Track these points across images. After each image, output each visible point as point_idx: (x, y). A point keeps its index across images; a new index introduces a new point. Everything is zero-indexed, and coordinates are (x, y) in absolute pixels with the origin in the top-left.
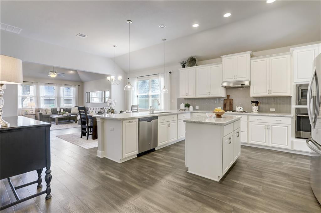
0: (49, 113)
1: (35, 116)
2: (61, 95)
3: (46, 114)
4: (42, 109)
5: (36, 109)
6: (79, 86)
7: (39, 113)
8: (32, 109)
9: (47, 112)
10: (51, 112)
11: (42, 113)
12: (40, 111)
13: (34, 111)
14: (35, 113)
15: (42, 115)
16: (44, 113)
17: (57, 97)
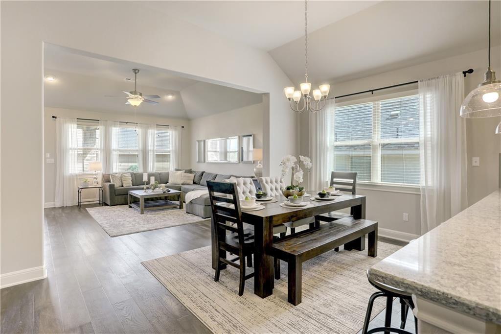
0: (128, 183)
1: (101, 190)
2: (150, 146)
3: (123, 186)
4: (114, 176)
5: (103, 175)
6: (183, 127)
8: (96, 176)
9: (124, 182)
10: (131, 183)
11: (114, 185)
12: (111, 180)
13: (100, 179)
14: (102, 184)
15: (115, 190)
16: (117, 185)
17: (142, 150)
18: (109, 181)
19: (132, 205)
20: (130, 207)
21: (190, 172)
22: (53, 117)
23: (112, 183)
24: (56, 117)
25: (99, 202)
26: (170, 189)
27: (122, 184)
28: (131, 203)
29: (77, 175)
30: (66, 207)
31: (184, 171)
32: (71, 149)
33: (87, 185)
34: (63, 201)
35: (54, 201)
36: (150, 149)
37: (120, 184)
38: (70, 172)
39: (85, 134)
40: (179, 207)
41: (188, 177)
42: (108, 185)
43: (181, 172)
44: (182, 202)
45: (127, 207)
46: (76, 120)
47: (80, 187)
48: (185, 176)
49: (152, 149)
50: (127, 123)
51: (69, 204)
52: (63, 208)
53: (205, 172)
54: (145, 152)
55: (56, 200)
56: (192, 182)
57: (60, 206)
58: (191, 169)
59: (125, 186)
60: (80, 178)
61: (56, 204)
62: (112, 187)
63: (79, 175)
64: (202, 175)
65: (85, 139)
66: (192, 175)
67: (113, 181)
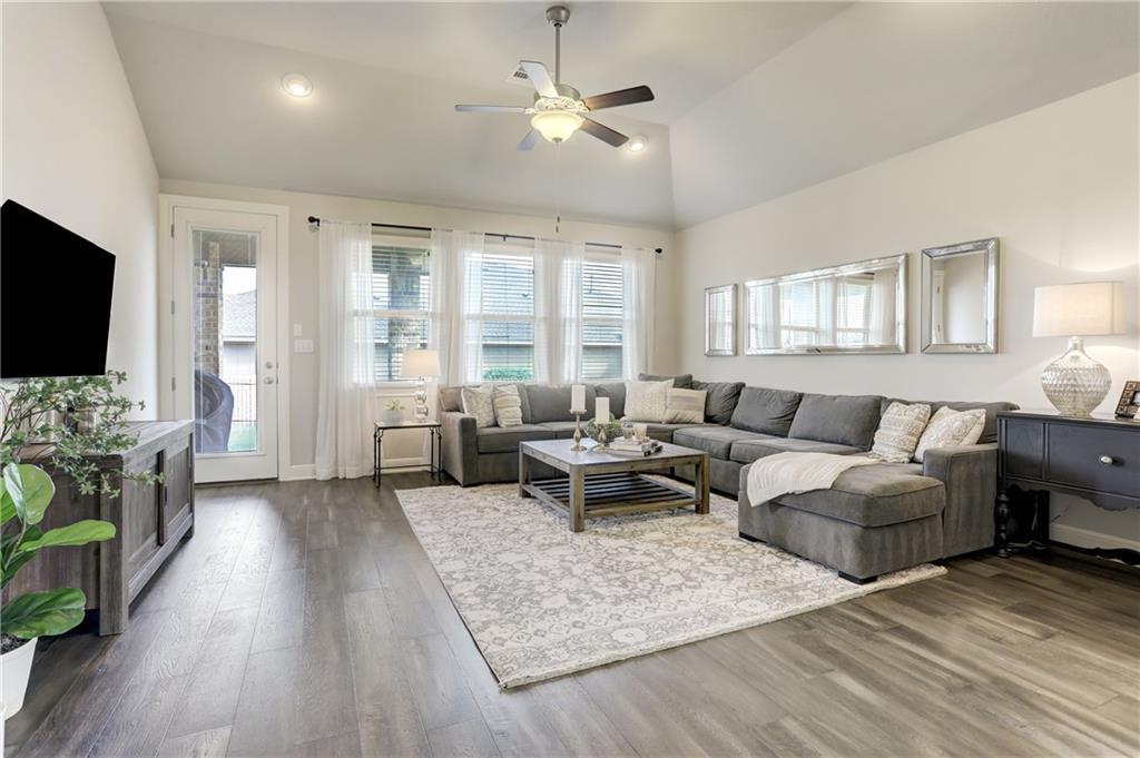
0: (511, 417)
1: (436, 436)
2: (568, 310)
3: (496, 425)
4: (471, 391)
5: (442, 392)
6: (659, 251)
7: (459, 416)
8: (421, 393)
9: (500, 412)
10: (520, 414)
11: (474, 421)
12: (465, 405)
13: (432, 404)
14: (440, 417)
15: (478, 438)
16: (482, 419)
17: (545, 319)
18: (458, 409)
19: (532, 489)
20: (526, 495)
21: (688, 383)
22: (312, 220)
23: (467, 415)
24: (318, 221)
25: (429, 469)
26: (660, 444)
27: (495, 418)
28: (527, 482)
29: (371, 389)
30: (345, 479)
31: (672, 381)
32: (356, 313)
33: (398, 420)
34: (336, 461)
35: (314, 462)
36: (568, 315)
37: (489, 419)
38: (355, 380)
39: (393, 284)
40: (693, 507)
41: (688, 399)
42: (457, 421)
43: (665, 382)
44: (707, 488)
45: (513, 491)
46: (370, 228)
47: (380, 426)
48: (675, 398)
49: (574, 315)
50: (505, 237)
51: (352, 473)
52: (335, 482)
53: (744, 385)
54: (554, 325)
55: (317, 459)
56: (700, 417)
57: (329, 478)
58: (691, 377)
59: (504, 423)
60: (379, 397)
61: (318, 470)
62: (468, 426)
63: (378, 388)
64: (739, 394)
65: (395, 295)
66: (700, 395)
67: (470, 410)
